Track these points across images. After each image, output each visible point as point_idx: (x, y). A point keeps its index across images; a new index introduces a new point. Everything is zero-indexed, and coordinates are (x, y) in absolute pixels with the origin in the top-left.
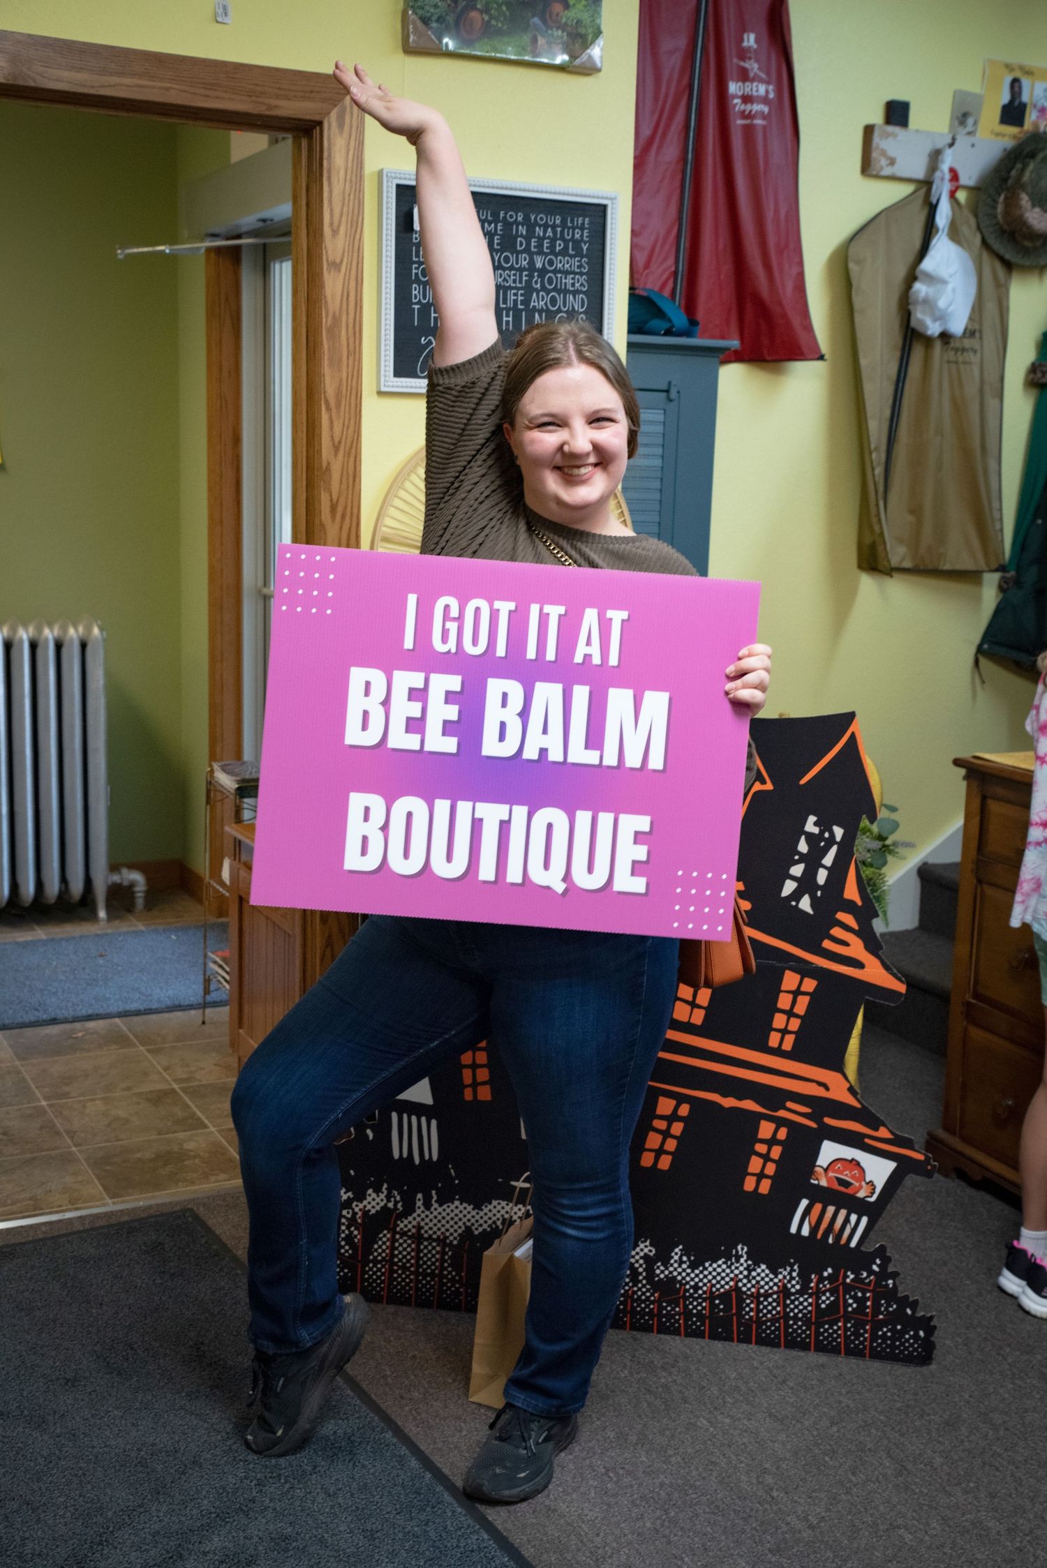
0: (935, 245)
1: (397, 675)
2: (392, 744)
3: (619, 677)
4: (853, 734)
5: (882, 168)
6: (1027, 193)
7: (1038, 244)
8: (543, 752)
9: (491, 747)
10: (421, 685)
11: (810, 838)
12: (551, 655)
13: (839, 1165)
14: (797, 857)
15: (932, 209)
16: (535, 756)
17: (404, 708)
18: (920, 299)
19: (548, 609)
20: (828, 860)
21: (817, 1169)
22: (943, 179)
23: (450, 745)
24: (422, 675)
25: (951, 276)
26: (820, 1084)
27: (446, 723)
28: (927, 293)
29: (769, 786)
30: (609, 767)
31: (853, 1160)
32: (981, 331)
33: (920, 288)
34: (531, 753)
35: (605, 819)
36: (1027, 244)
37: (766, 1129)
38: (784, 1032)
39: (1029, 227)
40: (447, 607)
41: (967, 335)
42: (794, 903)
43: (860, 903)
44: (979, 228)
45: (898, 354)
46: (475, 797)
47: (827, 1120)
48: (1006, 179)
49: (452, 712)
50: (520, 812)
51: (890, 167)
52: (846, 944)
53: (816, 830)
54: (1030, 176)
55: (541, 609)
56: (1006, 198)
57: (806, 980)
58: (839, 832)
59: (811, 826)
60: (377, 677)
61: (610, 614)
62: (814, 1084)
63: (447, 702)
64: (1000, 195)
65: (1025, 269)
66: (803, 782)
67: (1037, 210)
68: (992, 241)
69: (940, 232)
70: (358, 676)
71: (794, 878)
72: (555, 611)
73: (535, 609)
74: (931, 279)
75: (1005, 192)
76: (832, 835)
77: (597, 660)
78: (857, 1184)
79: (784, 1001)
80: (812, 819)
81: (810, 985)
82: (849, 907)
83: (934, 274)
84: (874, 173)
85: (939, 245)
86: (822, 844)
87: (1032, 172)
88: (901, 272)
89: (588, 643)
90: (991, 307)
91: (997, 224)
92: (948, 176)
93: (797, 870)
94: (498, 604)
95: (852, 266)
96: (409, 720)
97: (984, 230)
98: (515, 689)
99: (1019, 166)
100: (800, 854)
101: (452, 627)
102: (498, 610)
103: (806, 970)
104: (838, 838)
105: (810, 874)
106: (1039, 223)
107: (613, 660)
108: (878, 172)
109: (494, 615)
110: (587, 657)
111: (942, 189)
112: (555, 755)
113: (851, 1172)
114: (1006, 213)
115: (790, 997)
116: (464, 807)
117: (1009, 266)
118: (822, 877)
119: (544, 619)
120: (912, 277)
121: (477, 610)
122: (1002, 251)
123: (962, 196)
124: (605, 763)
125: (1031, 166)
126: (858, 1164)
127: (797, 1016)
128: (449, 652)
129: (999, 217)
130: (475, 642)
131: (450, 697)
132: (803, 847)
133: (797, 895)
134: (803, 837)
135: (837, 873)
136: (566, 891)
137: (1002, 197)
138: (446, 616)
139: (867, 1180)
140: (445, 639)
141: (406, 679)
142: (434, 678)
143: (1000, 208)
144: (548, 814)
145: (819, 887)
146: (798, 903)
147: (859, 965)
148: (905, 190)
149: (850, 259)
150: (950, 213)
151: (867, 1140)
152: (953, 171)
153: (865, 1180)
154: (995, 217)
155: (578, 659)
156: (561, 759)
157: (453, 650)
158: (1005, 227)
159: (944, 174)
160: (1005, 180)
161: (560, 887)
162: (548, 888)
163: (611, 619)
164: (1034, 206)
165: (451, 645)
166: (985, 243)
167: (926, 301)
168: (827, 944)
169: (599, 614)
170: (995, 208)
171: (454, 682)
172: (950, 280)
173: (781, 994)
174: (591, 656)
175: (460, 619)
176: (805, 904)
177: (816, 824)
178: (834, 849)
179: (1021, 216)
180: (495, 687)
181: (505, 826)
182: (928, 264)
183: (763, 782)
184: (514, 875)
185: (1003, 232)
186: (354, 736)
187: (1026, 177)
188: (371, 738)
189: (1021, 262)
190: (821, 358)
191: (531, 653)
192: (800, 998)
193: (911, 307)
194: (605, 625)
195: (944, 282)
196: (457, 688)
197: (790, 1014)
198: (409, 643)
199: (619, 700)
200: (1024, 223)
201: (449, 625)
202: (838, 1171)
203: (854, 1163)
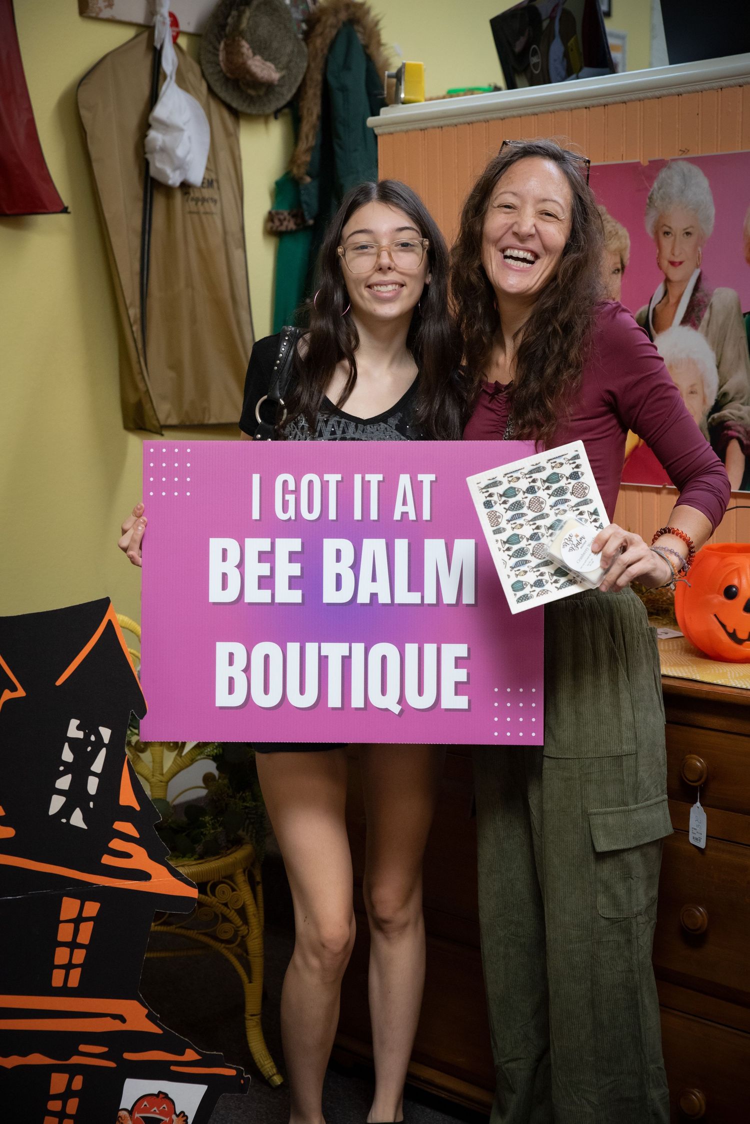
0: (164, 93)
1: (249, 542)
2: (248, 599)
3: (432, 529)
4: (110, 622)
5: (101, 10)
6: (246, 40)
7: (262, 93)
8: (374, 596)
9: (330, 596)
10: (268, 549)
11: (75, 744)
12: (374, 515)
13: (145, 1103)
14: (62, 768)
15: (157, 55)
16: (367, 601)
17: (256, 569)
18: (158, 148)
19: (368, 477)
20: (98, 766)
21: (122, 1113)
22: (164, 23)
23: (296, 596)
24: (268, 541)
25: (185, 124)
26: (115, 1017)
27: (291, 579)
28: (164, 142)
29: (21, 693)
30: (429, 605)
31: (160, 1092)
32: (218, 181)
33: (155, 136)
34: (363, 598)
35: (430, 649)
36: (252, 92)
37: (58, 1082)
38: (68, 967)
39: (253, 75)
40: (285, 483)
41: (205, 185)
42: (64, 821)
43: (138, 808)
44: (203, 75)
45: (140, 205)
46: (320, 638)
47: (128, 1056)
48: (225, 25)
49: (296, 569)
50: (358, 648)
51: (108, 9)
52: (128, 856)
53: (80, 735)
54: (248, 23)
55: (363, 478)
56: (226, 45)
57: (87, 903)
58: (106, 733)
59: (74, 731)
60: (232, 545)
61: (420, 477)
62: (109, 1018)
63: (290, 561)
64: (219, 43)
65: (251, 118)
66: (59, 682)
67: (258, 57)
68: (217, 89)
69: (168, 79)
70: (216, 545)
71: (61, 792)
72: (374, 479)
73: (358, 478)
74: (166, 126)
75: (225, 39)
76: (99, 737)
77: (412, 516)
78: (167, 1120)
79: (65, 933)
80: (74, 723)
81: (92, 908)
82: (127, 814)
83: (168, 121)
84: (94, 15)
85: (169, 92)
86: (89, 749)
87: (249, 19)
88: (133, 121)
89: (405, 503)
90: (224, 156)
91: (221, 71)
92: (168, 20)
93: (64, 783)
94: (327, 477)
95: (83, 112)
96: (260, 578)
97: (209, 78)
98: (346, 546)
99: (234, 13)
100: (65, 764)
101: (291, 498)
102: (328, 481)
103: (85, 892)
104: (106, 740)
105: (79, 784)
106: (261, 71)
107: (426, 516)
108: (98, 14)
109: (325, 486)
110: (404, 514)
111: (164, 34)
112: (384, 598)
113: (158, 1108)
114: (229, 61)
115: (71, 926)
116: (312, 648)
117: (236, 114)
118: (93, 785)
119: (366, 485)
120: (145, 125)
121: (311, 483)
122: (228, 100)
123: (183, 41)
124: (426, 601)
125: (248, 14)
126: (166, 1096)
127: (81, 946)
128: (290, 519)
129: (222, 64)
130: (310, 510)
131: (293, 557)
132: (67, 755)
133: (66, 811)
134: (66, 745)
135: (109, 779)
136: (402, 711)
137: (222, 45)
138: (285, 490)
139: (178, 1113)
140: (285, 509)
141: (256, 545)
142: (279, 542)
143: (222, 56)
144: (381, 649)
145: (92, 798)
146: (68, 819)
147: (144, 876)
148: (126, 34)
149: (80, 105)
150: (176, 59)
151: (173, 1068)
152: (172, 15)
153: (175, 1113)
154: (219, 65)
155: (397, 516)
156: (389, 601)
157: (293, 518)
158: (228, 75)
159: (164, 18)
160: (223, 27)
161: (396, 709)
162: (387, 710)
163: (422, 482)
164: (254, 54)
165: (291, 513)
166: (210, 90)
167: (163, 150)
168: (107, 860)
169: (411, 478)
170: (217, 55)
171: (296, 544)
172: (185, 127)
173: (61, 925)
174: (407, 513)
175: (297, 492)
176: (77, 819)
177: (79, 728)
178: (103, 752)
179: (244, 63)
180: (330, 545)
181: (346, 661)
182: (160, 111)
183: (14, 689)
184: (357, 702)
185: (227, 80)
186: (216, 595)
187: (244, 25)
188: (230, 595)
189: (248, 111)
190: (65, 210)
191: (358, 515)
192: (83, 926)
193: (148, 156)
194: (417, 487)
195: (181, 130)
196: (298, 548)
197: (73, 945)
198: (256, 515)
199: (434, 548)
200: (248, 71)
201: (287, 497)
202: (146, 1110)
203: (161, 1096)
